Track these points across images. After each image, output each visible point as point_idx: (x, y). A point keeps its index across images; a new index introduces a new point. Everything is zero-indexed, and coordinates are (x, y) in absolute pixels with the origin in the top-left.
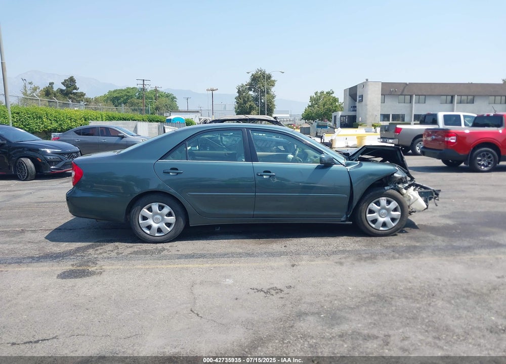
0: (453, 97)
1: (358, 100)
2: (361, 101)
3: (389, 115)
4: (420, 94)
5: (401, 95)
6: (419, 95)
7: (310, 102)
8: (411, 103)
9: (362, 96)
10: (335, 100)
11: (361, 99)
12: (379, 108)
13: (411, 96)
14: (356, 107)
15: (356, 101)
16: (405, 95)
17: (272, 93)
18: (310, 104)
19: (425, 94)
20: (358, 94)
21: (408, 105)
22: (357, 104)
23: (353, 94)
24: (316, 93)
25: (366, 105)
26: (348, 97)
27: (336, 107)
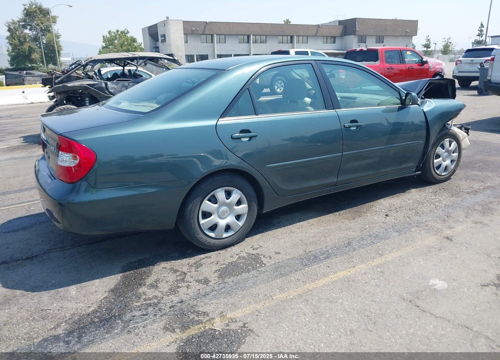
0: (248, 37)
1: (160, 41)
2: (164, 41)
3: (194, 55)
4: (220, 33)
5: (203, 34)
6: (219, 35)
7: (103, 42)
8: (212, 42)
9: (164, 36)
10: (134, 40)
11: (163, 38)
12: (183, 49)
13: (212, 36)
14: (158, 47)
15: (158, 41)
16: (206, 35)
17: (55, 32)
18: (104, 44)
19: (224, 33)
20: (160, 34)
21: (210, 45)
22: (160, 44)
23: (154, 34)
24: (110, 32)
25: (170, 45)
26: (148, 37)
27: (135, 48)
